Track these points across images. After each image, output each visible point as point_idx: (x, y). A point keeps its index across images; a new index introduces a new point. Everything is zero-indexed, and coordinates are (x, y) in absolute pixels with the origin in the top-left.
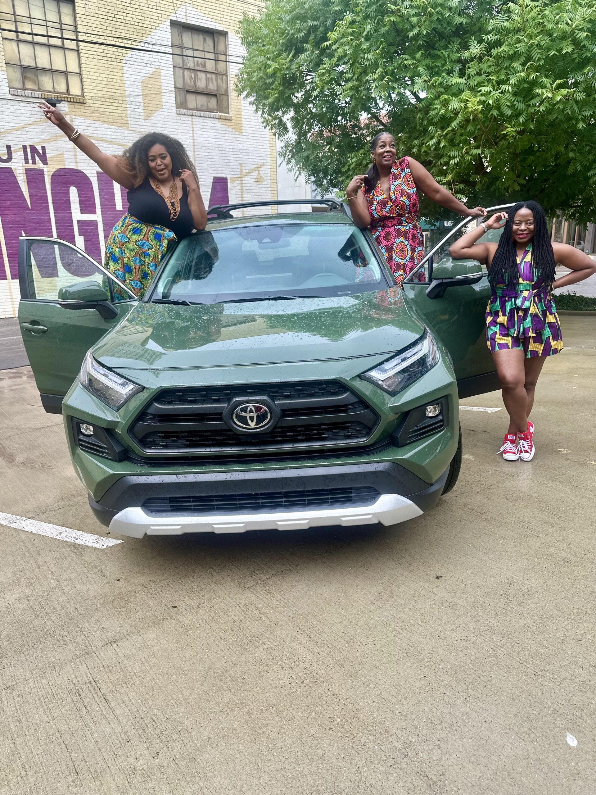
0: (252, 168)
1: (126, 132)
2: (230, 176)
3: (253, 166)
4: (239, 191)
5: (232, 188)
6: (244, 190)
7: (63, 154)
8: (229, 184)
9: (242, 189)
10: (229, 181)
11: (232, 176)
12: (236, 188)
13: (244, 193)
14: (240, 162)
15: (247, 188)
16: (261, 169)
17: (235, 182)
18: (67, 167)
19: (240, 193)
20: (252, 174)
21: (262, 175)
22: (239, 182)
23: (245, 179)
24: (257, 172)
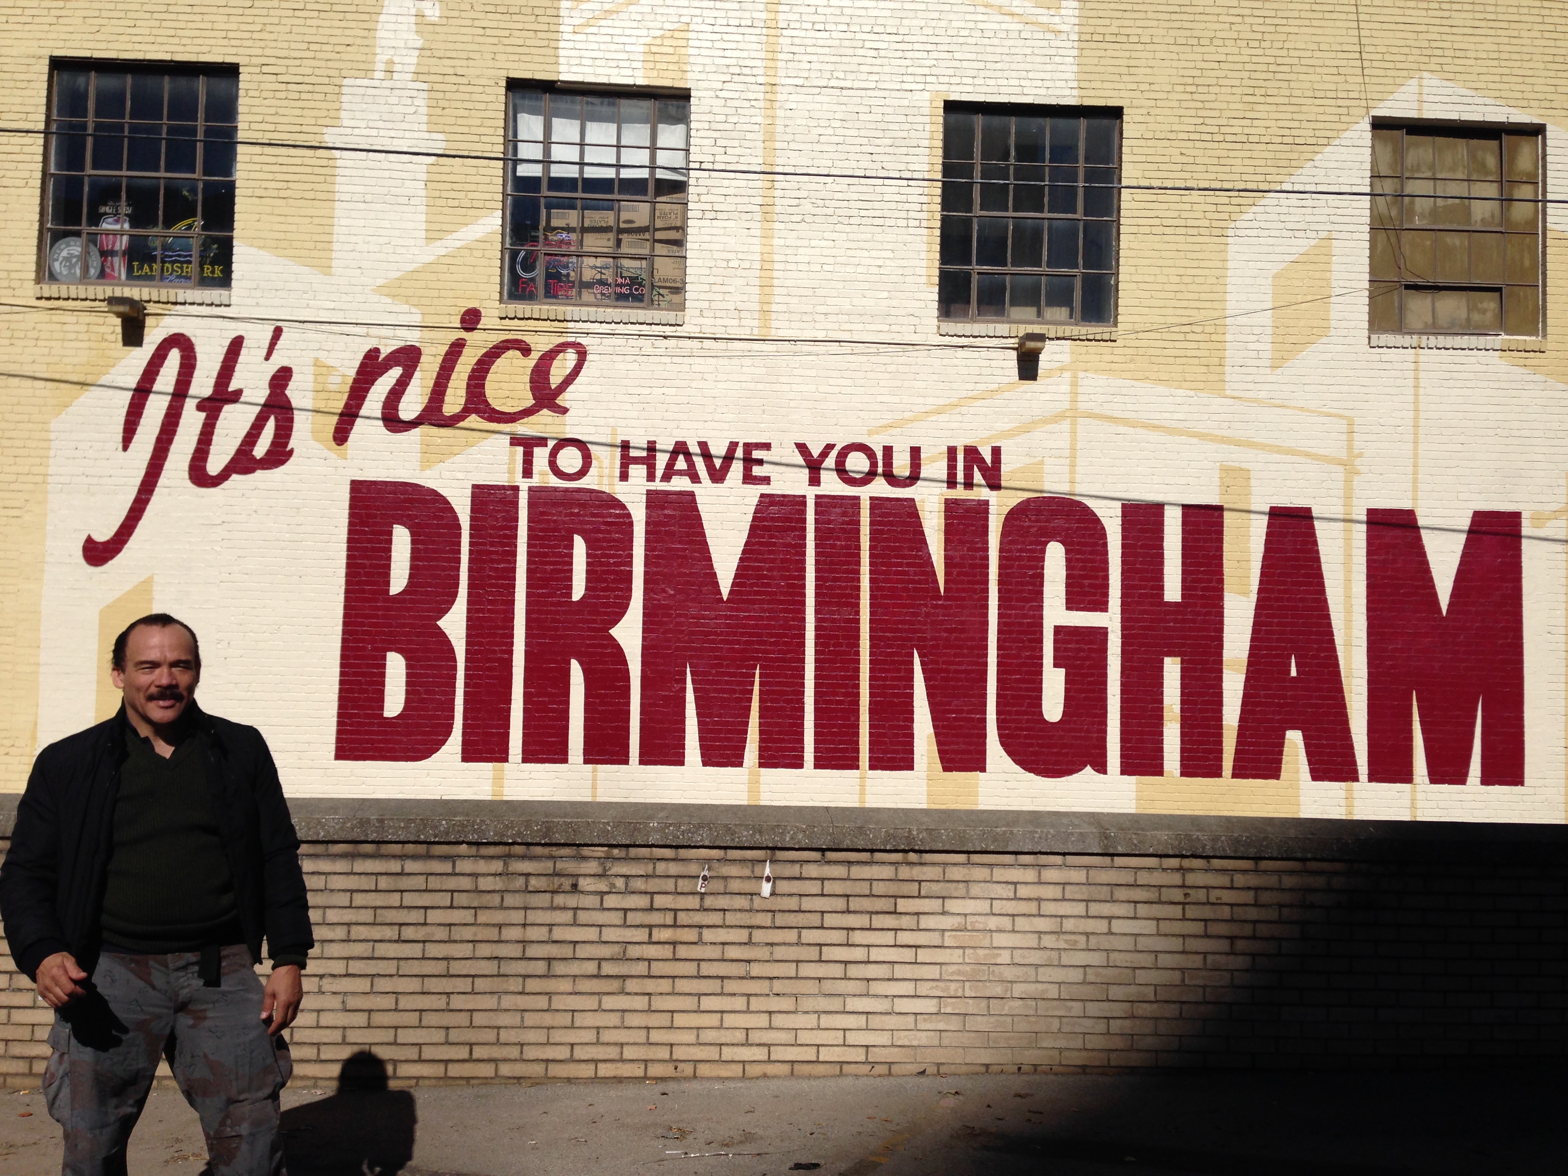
2: (1532, 506)
4: (1560, 548)
7: (1042, 463)
8: (1525, 530)
10: (1525, 522)
11: (1538, 507)
17: (1547, 522)
18: (1047, 494)
22: (1562, 523)
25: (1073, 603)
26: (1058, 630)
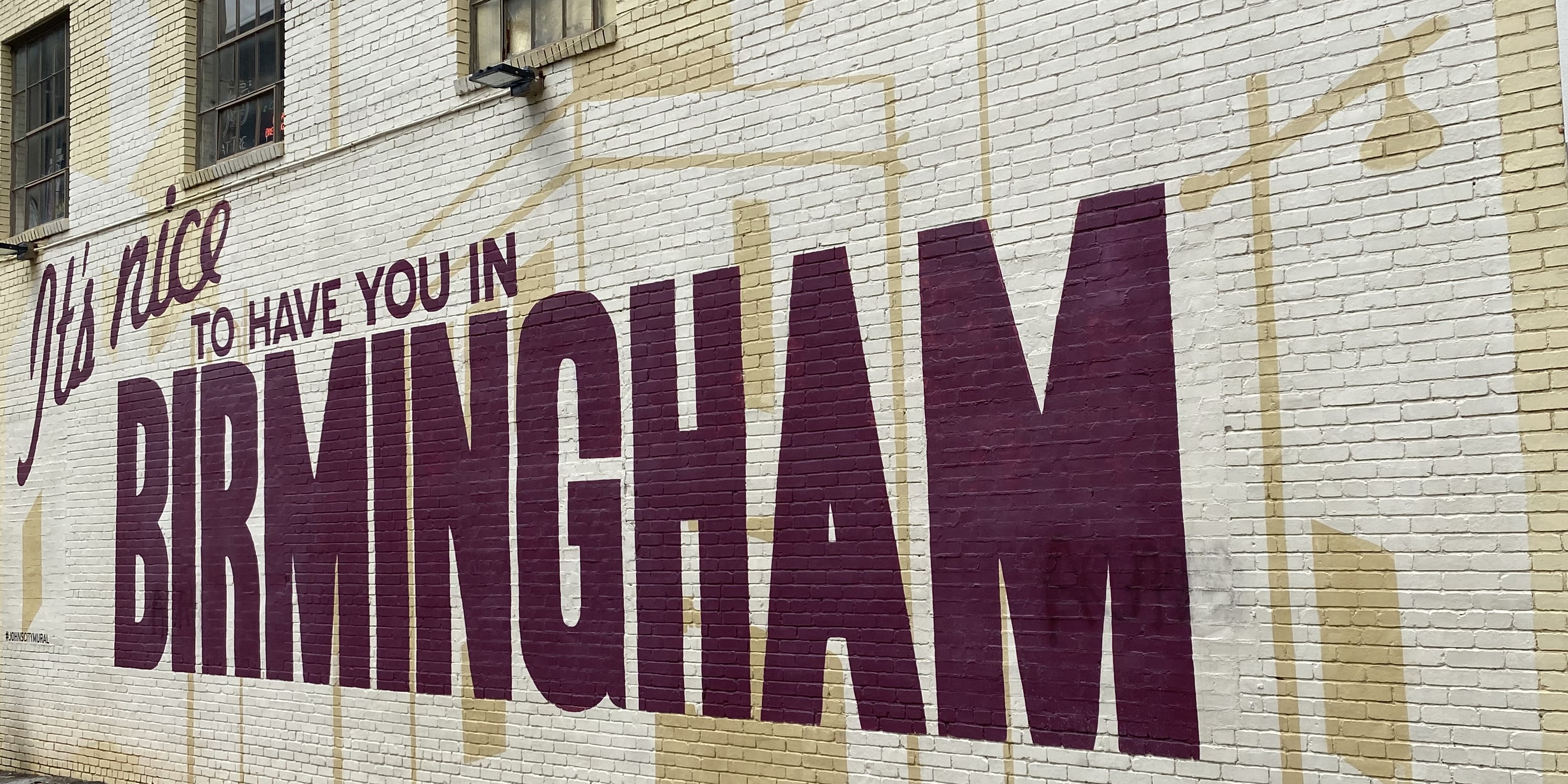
0: (1336, 82)
1: (723, 101)
2: (1183, 168)
3: (1346, 62)
4: (1240, 246)
5: (1192, 237)
6: (1278, 237)
7: (551, 247)
8: (1171, 223)
9: (1264, 231)
10: (1171, 205)
11: (1195, 166)
12: (1220, 231)
13: (1276, 257)
14: (1253, 65)
15: (1299, 218)
16: (1409, 67)
17: (1217, 196)
18: (558, 290)
19: (1250, 261)
20: (1336, 118)
21: (1421, 102)
22: (1246, 189)
23: (1285, 164)
24: (1379, 92)
25: (587, 450)
26: (573, 487)
